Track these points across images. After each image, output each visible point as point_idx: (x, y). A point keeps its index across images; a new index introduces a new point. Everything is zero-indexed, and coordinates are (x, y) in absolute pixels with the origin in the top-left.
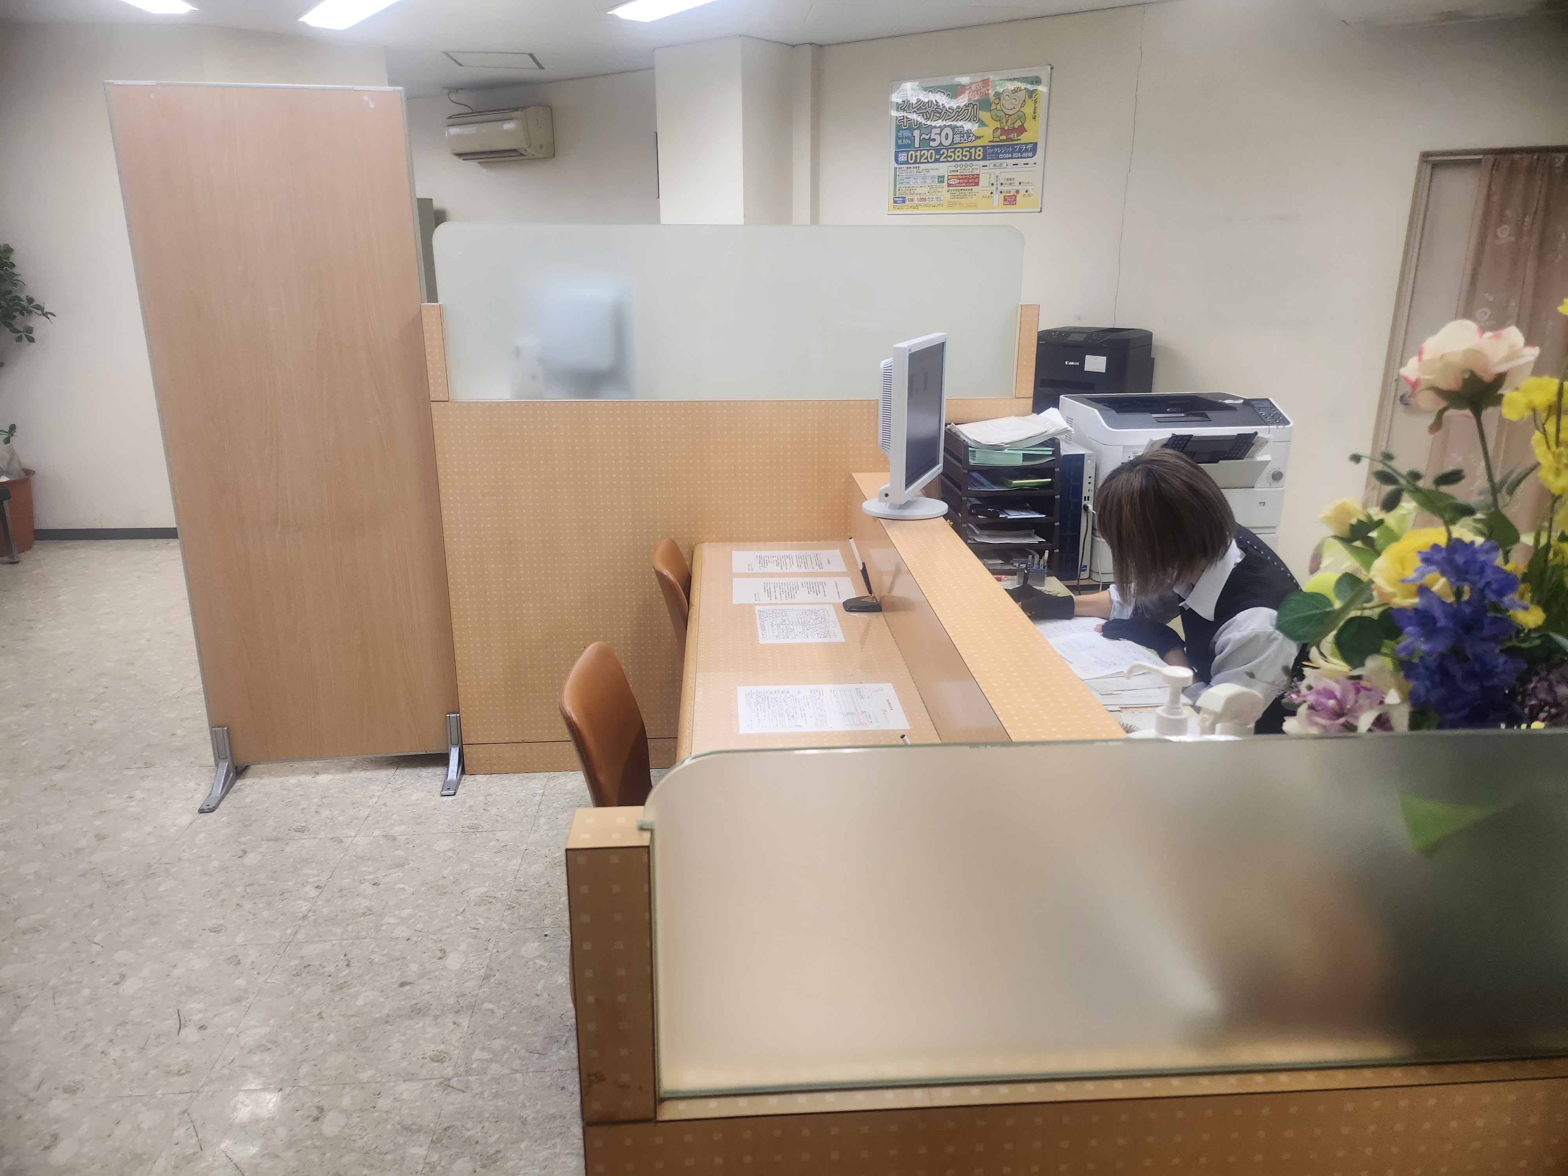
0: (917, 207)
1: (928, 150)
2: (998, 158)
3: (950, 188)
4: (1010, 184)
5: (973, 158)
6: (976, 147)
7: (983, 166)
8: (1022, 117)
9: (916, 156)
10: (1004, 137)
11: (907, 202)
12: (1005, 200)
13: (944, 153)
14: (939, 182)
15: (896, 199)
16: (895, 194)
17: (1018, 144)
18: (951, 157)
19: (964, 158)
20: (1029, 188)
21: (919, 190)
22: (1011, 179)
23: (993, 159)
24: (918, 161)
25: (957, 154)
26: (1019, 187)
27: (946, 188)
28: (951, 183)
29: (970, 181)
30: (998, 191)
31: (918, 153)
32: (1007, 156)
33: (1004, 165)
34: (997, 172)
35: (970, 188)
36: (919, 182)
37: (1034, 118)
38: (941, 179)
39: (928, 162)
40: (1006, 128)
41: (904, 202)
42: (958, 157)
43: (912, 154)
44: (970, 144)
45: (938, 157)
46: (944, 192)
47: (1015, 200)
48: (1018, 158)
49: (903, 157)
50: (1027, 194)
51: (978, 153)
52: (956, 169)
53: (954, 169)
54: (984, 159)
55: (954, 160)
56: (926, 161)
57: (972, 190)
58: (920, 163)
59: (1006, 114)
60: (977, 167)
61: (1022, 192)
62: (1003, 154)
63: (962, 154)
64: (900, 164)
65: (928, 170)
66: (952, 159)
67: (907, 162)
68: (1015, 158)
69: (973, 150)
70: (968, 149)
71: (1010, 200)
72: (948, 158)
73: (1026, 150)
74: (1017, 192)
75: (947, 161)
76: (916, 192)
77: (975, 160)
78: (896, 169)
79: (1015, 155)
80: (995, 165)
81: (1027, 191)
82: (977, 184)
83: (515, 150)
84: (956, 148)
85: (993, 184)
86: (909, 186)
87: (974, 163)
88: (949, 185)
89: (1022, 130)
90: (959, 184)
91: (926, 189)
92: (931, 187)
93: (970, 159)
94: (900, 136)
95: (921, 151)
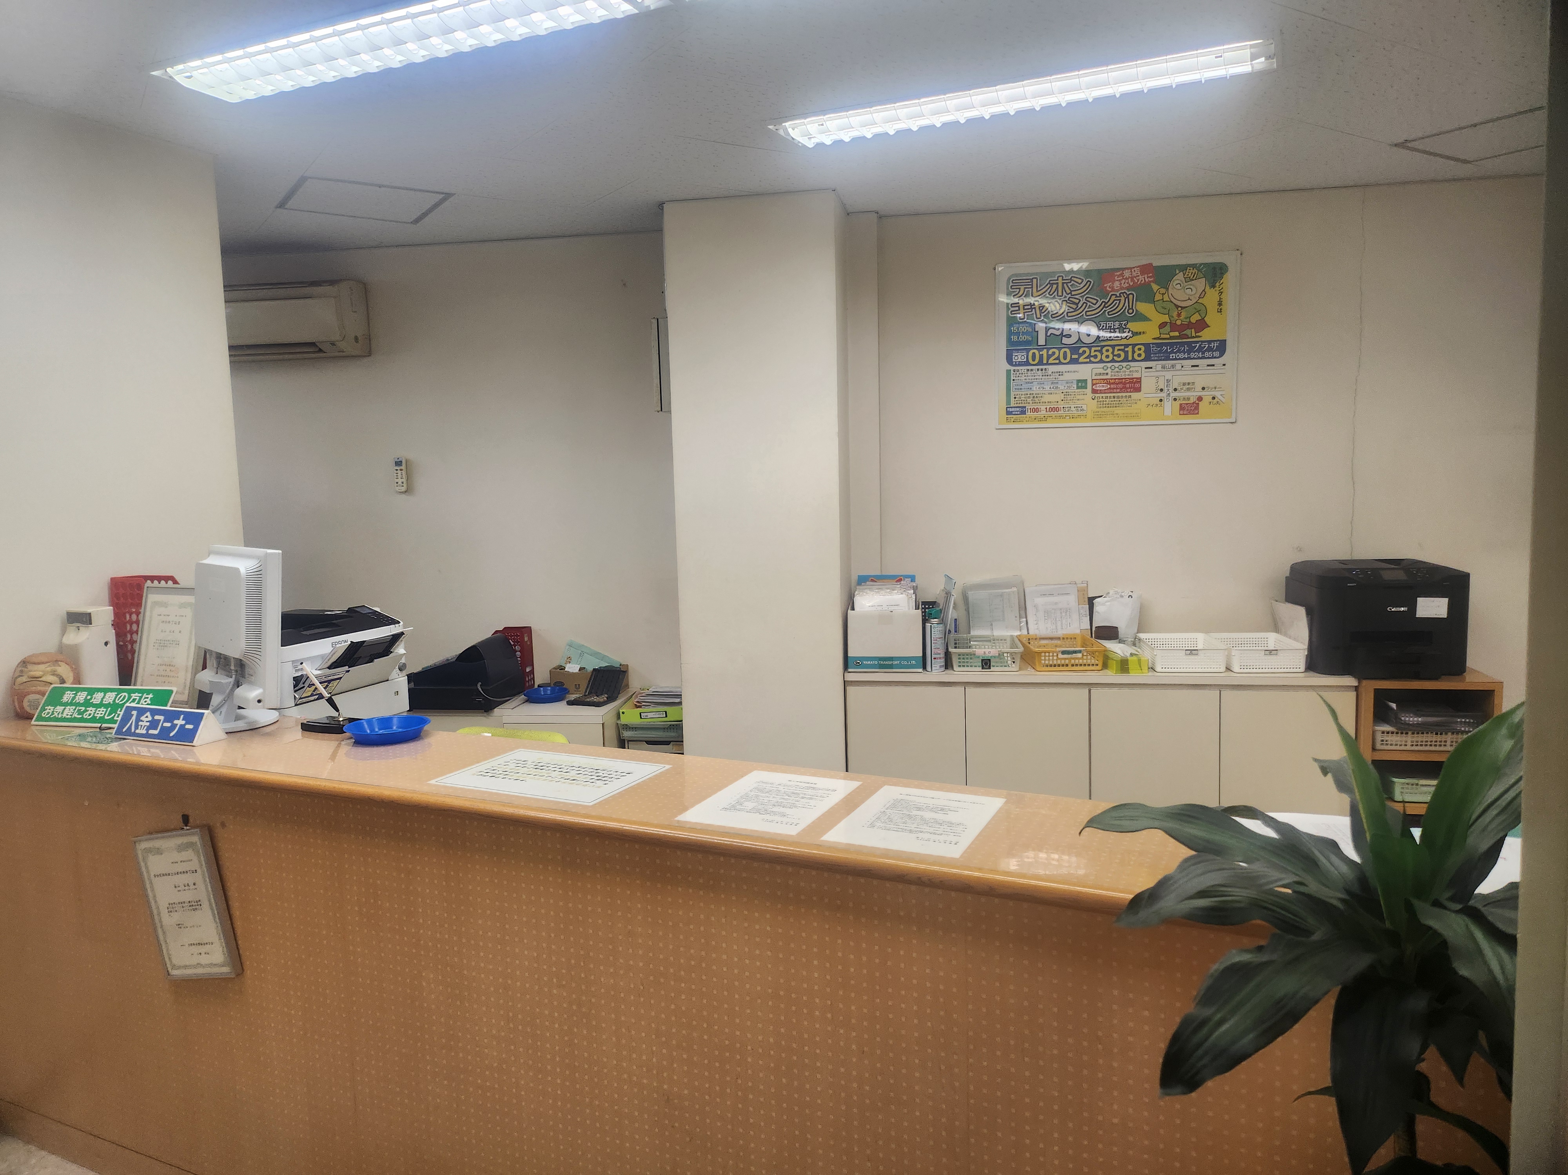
0: (1044, 419)
1: (1059, 349)
2: (1168, 359)
3: (1097, 395)
4: (1188, 389)
5: (1130, 358)
6: (1134, 345)
7: (1146, 368)
9: (1041, 356)
11: (1028, 413)
12: (1182, 407)
13: (1084, 352)
14: (1078, 388)
15: (1011, 410)
16: (1008, 401)
17: (1197, 342)
18: (1095, 356)
19: (1116, 358)
20: (1217, 394)
21: (1047, 398)
22: (1189, 384)
23: (1161, 360)
24: (1045, 362)
25: (1105, 354)
26: (1202, 393)
27: (1090, 395)
28: (1098, 388)
29: (1128, 386)
30: (1171, 399)
31: (1044, 352)
32: (1181, 355)
33: (1178, 367)
34: (1168, 375)
35: (1128, 394)
36: (1047, 388)
37: (1220, 311)
38: (1081, 384)
39: (1060, 363)
40: (1179, 322)
41: (1023, 412)
42: (1107, 357)
43: (1034, 353)
44: (1124, 342)
45: (1074, 356)
46: (1087, 399)
47: (1197, 407)
48: (1199, 358)
49: (1019, 357)
50: (1215, 401)
51: (1137, 352)
52: (1105, 372)
53: (1102, 371)
54: (1147, 359)
55: (1101, 361)
56: (1057, 361)
57: (1130, 397)
58: (1047, 364)
59: (1177, 306)
60: (1137, 369)
61: (1207, 400)
62: (1175, 353)
63: (1113, 353)
64: (1016, 365)
65: (1060, 374)
66: (1097, 360)
67: (1027, 363)
68: (1194, 359)
69: (1130, 349)
70: (1123, 347)
71: (1190, 408)
72: (1092, 359)
73: (1210, 349)
74: (1200, 399)
75: (1091, 362)
76: (1043, 400)
77: (1134, 360)
78: (1008, 372)
79: (1192, 355)
80: (1163, 367)
81: (1214, 398)
82: (1139, 390)
83: (313, 344)
84: (1102, 347)
85: (1162, 390)
86: (1032, 392)
87: (1132, 364)
88: (1094, 391)
89: (1202, 325)
90: (1111, 391)
91: (1058, 397)
92: (1067, 394)
93: (1126, 360)
94: (1014, 329)
95: (1048, 349)
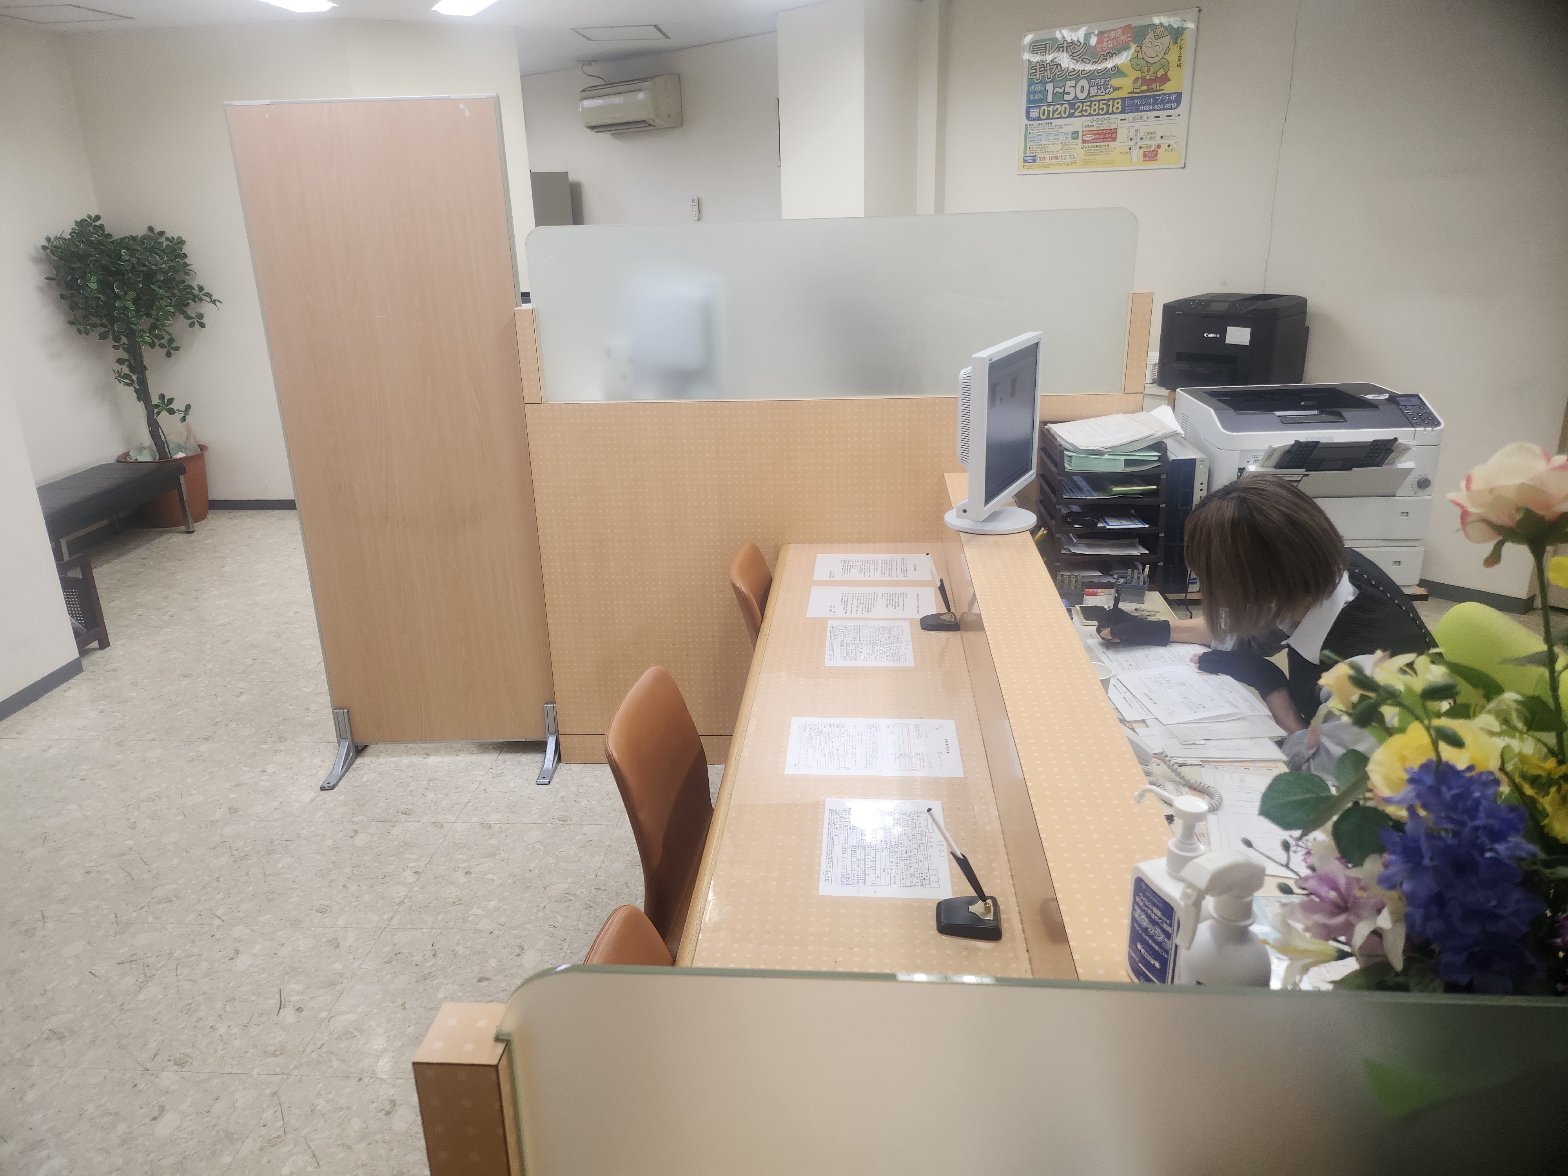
0: (1047, 166)
1: (1062, 105)
2: (1138, 111)
3: (1085, 145)
4: (1151, 138)
5: (1110, 111)
6: (1114, 99)
7: (1121, 120)
8: (1166, 66)
9: (1049, 111)
10: (1145, 88)
11: (1038, 161)
12: (1145, 155)
13: (1079, 107)
14: (1073, 138)
15: (1026, 158)
16: (1025, 152)
17: (1160, 95)
18: (1086, 111)
19: (1100, 111)
20: (1172, 142)
21: (1051, 148)
22: (1151, 133)
23: (1133, 112)
24: (1051, 117)
25: (1093, 108)
26: (1161, 142)
27: (1080, 145)
28: (1086, 139)
29: (1107, 136)
30: (1138, 147)
31: (1051, 108)
32: (1148, 107)
33: (1145, 118)
34: (1137, 125)
35: (1107, 143)
36: (1051, 139)
37: (1179, 66)
38: (1075, 136)
39: (1062, 117)
40: (1148, 77)
41: (1034, 161)
42: (1095, 110)
43: (1044, 110)
44: (1107, 97)
45: (1072, 111)
46: (1078, 149)
47: (1156, 155)
48: (1161, 110)
49: (1034, 113)
50: (1170, 148)
51: (1116, 105)
52: (1092, 124)
53: (1090, 124)
54: (1123, 112)
55: (1090, 115)
56: (1059, 116)
57: (1108, 146)
58: (1053, 118)
60: (1114, 121)
61: (1164, 147)
62: (1144, 105)
63: (1098, 107)
64: (1032, 120)
65: (1061, 126)
66: (1087, 114)
67: (1039, 119)
68: (1157, 110)
69: (1111, 103)
70: (1106, 102)
71: (1151, 155)
72: (1084, 113)
73: (1170, 101)
74: (1159, 146)
75: (1083, 116)
76: (1048, 150)
77: (1113, 113)
78: (1026, 125)
79: (1156, 107)
80: (1134, 119)
81: (1169, 146)
82: (1114, 139)
83: (644, 121)
84: (1091, 102)
85: (1131, 139)
86: (1041, 143)
87: (1110, 116)
88: (1084, 141)
89: (1165, 79)
90: (1095, 140)
91: (1058, 147)
92: (1064, 144)
93: (1107, 113)
94: (1032, 88)
95: (1054, 105)
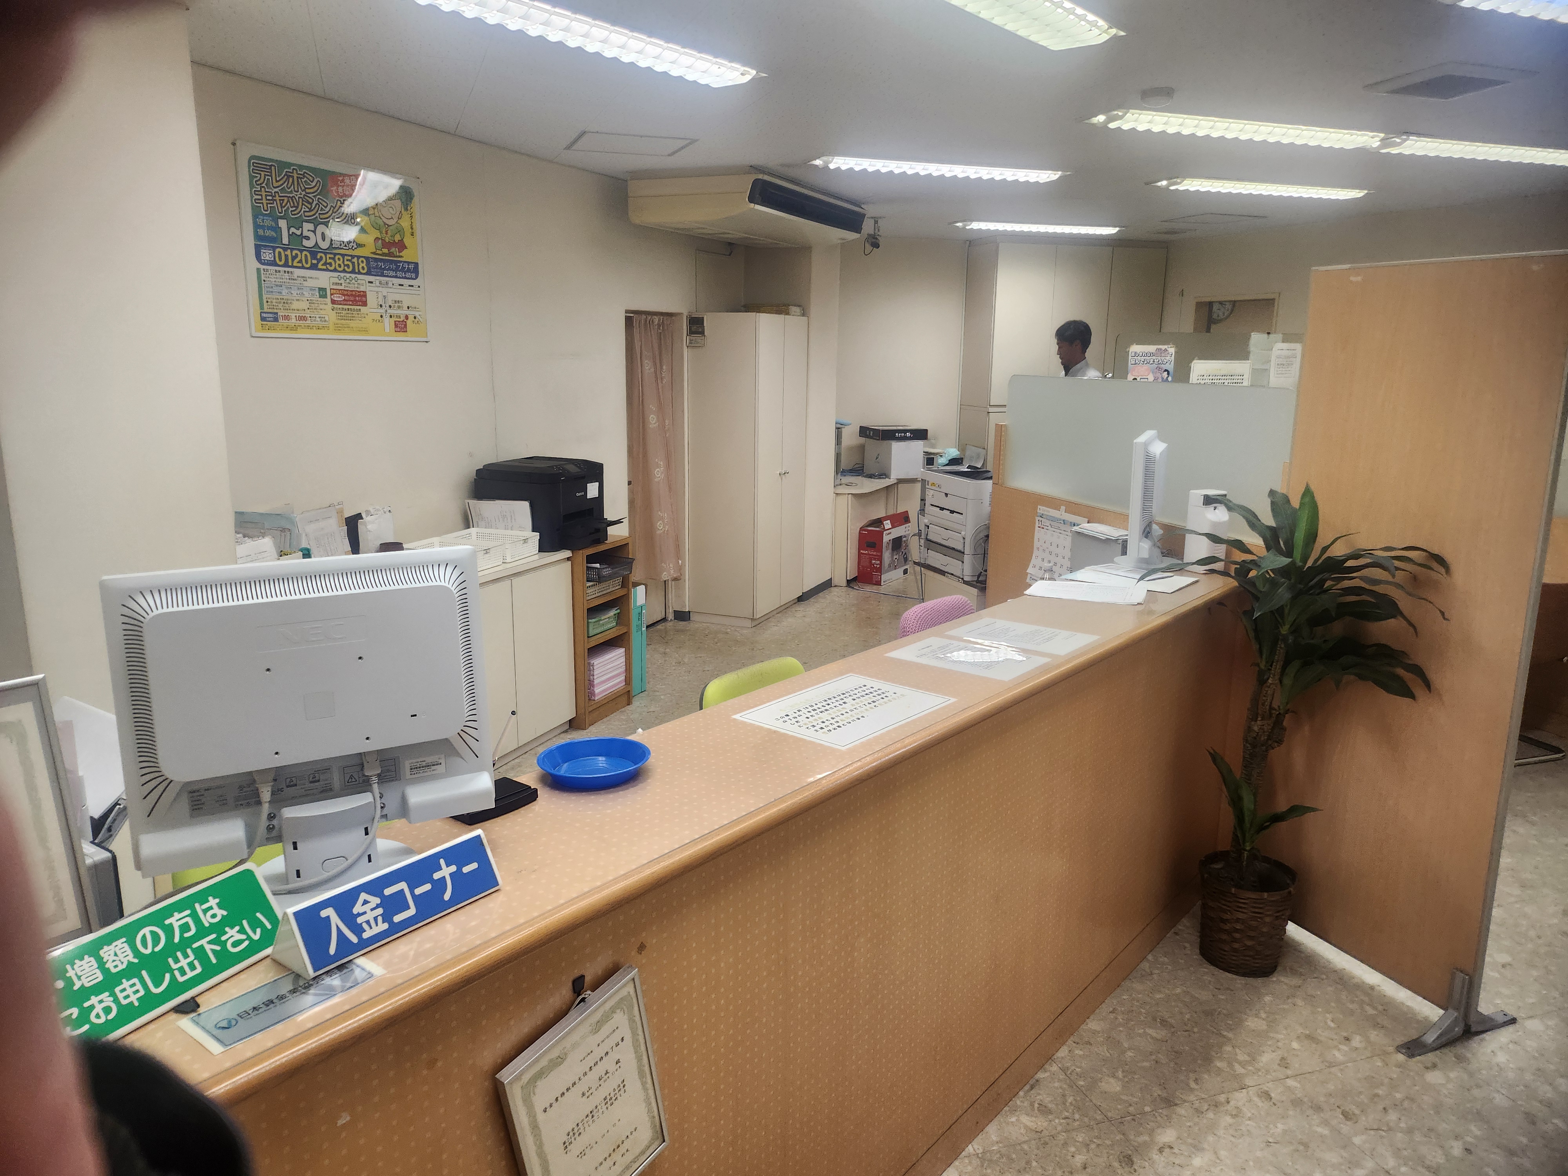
0: (294, 328)
1: (301, 251)
2: (383, 275)
3: (335, 306)
4: (399, 307)
5: (357, 270)
6: (359, 257)
7: (368, 282)
8: (400, 231)
9: (286, 256)
10: (385, 251)
11: (281, 320)
12: (396, 326)
13: (321, 257)
14: (320, 296)
15: (264, 315)
16: (262, 307)
17: (401, 262)
18: (330, 264)
20: (417, 314)
21: (295, 305)
22: (398, 302)
23: (378, 276)
24: (290, 263)
25: (338, 262)
26: (407, 312)
27: (330, 305)
28: (336, 299)
29: (357, 299)
30: (388, 315)
31: (288, 252)
32: (392, 273)
33: (390, 285)
34: (384, 291)
35: (358, 307)
36: (295, 293)
37: (413, 235)
38: (322, 292)
39: (303, 267)
41: (276, 320)
42: (339, 266)
44: (350, 252)
45: (315, 262)
46: (327, 309)
47: (405, 326)
49: (266, 255)
50: (416, 320)
51: (361, 265)
52: (340, 282)
53: (337, 281)
54: (367, 274)
55: (335, 270)
56: (300, 265)
57: (359, 310)
58: (292, 266)
59: (385, 224)
60: (362, 282)
61: (411, 318)
62: (387, 270)
63: (343, 263)
64: (265, 264)
65: (305, 279)
66: (332, 268)
67: (274, 263)
68: (400, 278)
69: (355, 260)
70: (350, 258)
71: (401, 326)
72: (328, 266)
73: (409, 270)
74: (407, 317)
75: (327, 270)
76: (292, 307)
77: (359, 273)
78: (258, 270)
79: (398, 274)
80: (381, 283)
81: (415, 317)
82: (365, 304)
84: (335, 254)
85: (381, 306)
86: (282, 297)
87: (359, 276)
88: (333, 302)
90: (345, 302)
91: (304, 305)
92: (311, 302)
93: (353, 272)
94: (259, 221)
95: (292, 250)
